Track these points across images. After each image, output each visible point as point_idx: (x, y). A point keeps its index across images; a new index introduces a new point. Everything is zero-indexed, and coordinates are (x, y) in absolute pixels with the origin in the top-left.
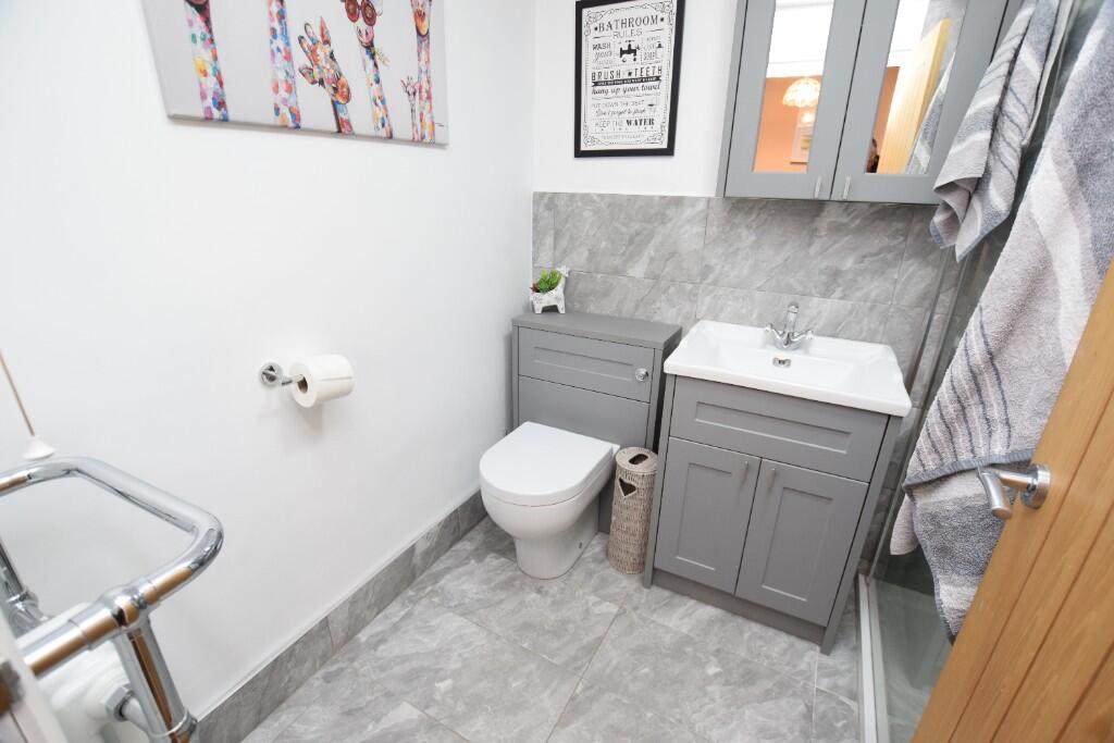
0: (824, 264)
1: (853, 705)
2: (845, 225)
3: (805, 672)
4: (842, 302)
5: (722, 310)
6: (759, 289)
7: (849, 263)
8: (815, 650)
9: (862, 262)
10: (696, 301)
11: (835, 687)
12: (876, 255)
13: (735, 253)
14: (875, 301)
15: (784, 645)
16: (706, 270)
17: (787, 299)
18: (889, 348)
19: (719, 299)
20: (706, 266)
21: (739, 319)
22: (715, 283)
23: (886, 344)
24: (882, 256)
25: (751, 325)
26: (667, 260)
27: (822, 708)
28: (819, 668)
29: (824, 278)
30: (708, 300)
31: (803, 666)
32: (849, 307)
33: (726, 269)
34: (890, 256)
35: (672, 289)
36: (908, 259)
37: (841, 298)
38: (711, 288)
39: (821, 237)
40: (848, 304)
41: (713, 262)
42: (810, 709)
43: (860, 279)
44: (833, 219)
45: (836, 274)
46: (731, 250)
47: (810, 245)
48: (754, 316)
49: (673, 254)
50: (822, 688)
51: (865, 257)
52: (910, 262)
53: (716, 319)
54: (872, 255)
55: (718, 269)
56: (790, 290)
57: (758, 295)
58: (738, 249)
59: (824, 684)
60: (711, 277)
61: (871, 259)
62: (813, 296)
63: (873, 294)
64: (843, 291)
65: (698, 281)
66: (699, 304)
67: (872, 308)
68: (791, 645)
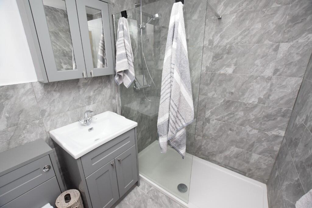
0: (85, 96)
1: (152, 188)
2: (86, 83)
3: (142, 194)
4: (94, 105)
5: (57, 124)
6: (68, 110)
7: (92, 93)
8: (137, 188)
9: (95, 92)
10: (44, 126)
11: (147, 189)
12: (97, 89)
13: (54, 101)
14: (101, 101)
15: (134, 194)
16: (43, 112)
17: (78, 110)
18: (109, 111)
19: (54, 120)
20: (42, 110)
21: (65, 124)
22: (49, 115)
23: (107, 111)
24: (99, 89)
25: (70, 123)
26: (19, 115)
27: (151, 195)
28: (142, 189)
29: (87, 100)
30: (49, 123)
31: (141, 193)
32: (96, 105)
33: (52, 109)
34: (100, 89)
35: (28, 126)
36: (104, 88)
37: (94, 103)
38: (48, 118)
39: (81, 88)
40: (95, 105)
41: (45, 108)
42: (151, 198)
43: (96, 97)
44: (83, 82)
45: (90, 97)
46: (51, 101)
47: (79, 91)
48: (70, 120)
49: (21, 111)
50: (147, 192)
51: (95, 91)
52: (105, 89)
53: (55, 128)
54: (96, 90)
55: (48, 110)
56: (78, 107)
57: (69, 113)
58: (54, 100)
59: (146, 191)
60: (46, 114)
61: (97, 91)
62: (86, 106)
63: (100, 100)
64: (93, 102)
65: (41, 117)
66: (45, 125)
67: (101, 103)
68: (134, 193)
